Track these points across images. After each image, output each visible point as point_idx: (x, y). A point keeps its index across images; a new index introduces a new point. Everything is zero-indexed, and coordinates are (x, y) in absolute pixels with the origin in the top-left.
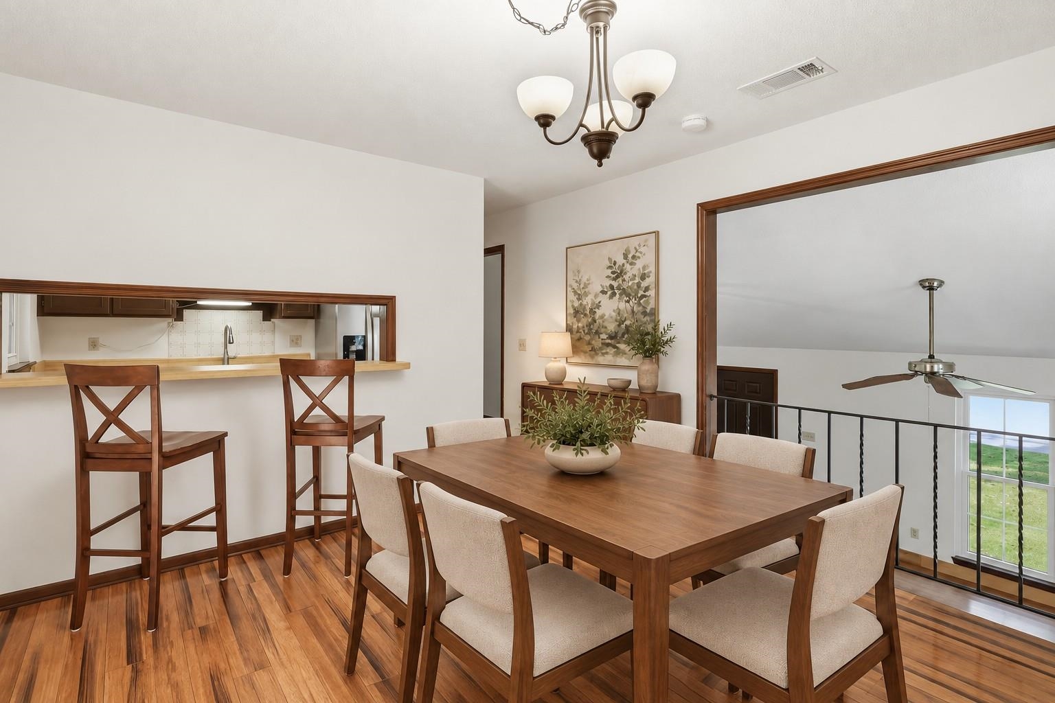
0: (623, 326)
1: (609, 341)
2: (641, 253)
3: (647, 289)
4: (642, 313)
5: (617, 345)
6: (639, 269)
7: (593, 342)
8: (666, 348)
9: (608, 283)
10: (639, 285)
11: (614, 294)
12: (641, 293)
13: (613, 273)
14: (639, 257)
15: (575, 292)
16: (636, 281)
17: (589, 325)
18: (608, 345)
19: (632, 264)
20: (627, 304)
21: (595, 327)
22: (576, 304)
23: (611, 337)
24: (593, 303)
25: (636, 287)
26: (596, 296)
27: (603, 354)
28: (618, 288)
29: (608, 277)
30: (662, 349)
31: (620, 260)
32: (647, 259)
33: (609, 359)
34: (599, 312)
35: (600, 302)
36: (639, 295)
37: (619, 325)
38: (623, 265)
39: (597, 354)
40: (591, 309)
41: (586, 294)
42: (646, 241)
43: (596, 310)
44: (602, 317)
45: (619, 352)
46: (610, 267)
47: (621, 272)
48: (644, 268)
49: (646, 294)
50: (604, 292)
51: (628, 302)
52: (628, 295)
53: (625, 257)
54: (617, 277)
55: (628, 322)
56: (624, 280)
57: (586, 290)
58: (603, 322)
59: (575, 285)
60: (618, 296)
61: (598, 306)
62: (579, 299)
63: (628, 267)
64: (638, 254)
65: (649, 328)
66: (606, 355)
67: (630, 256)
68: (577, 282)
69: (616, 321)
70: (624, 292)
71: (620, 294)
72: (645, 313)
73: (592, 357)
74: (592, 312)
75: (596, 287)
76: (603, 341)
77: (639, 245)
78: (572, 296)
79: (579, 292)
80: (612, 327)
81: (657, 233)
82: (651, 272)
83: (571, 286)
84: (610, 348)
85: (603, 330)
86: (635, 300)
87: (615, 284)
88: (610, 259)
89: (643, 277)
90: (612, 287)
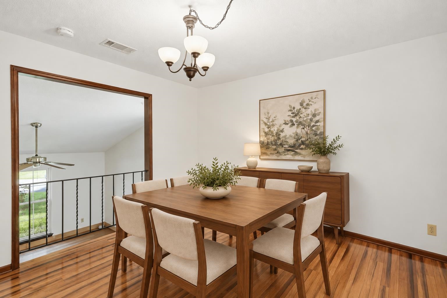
0: (300, 141)
1: (290, 148)
2: (313, 102)
3: (317, 122)
4: (313, 134)
5: (295, 150)
6: (311, 111)
7: (278, 149)
8: (336, 151)
9: (288, 119)
10: (311, 120)
11: (293, 125)
12: (312, 124)
13: (293, 113)
14: (312, 105)
15: (266, 124)
16: (309, 118)
17: (275, 141)
18: (289, 150)
19: (305, 108)
20: (303, 130)
21: (279, 142)
22: (267, 130)
23: (290, 147)
24: (278, 130)
25: (309, 120)
26: (280, 126)
27: (285, 155)
28: (296, 122)
29: (289, 116)
30: (333, 151)
31: (298, 107)
32: (317, 106)
33: (289, 157)
34: (282, 135)
35: (283, 129)
36: (311, 125)
37: (297, 141)
38: (300, 109)
39: (281, 155)
40: (277, 133)
41: (273, 125)
42: (317, 95)
43: (281, 133)
44: (285, 137)
45: (296, 153)
46: (291, 110)
47: (298, 114)
48: (315, 110)
49: (317, 124)
50: (286, 124)
51: (304, 128)
52: (304, 125)
53: (301, 104)
54: (296, 115)
55: (303, 139)
56: (300, 117)
57: (274, 123)
58: (285, 139)
59: (266, 121)
60: (296, 126)
61: (282, 131)
62: (268, 128)
63: (303, 110)
64: (310, 103)
65: (320, 141)
66: (287, 155)
67: (305, 104)
68: (267, 118)
69: (295, 138)
70: (300, 123)
71: (298, 125)
72: (316, 135)
73: (278, 156)
74: (278, 135)
75: (280, 121)
76: (285, 149)
77: (312, 98)
78: (263, 126)
79: (268, 124)
80: (291, 141)
81: (324, 91)
82: (320, 113)
83: (262, 121)
84: (290, 152)
85: (285, 143)
86: (309, 127)
87: (294, 120)
88: (290, 106)
89: (314, 115)
90: (292, 121)
